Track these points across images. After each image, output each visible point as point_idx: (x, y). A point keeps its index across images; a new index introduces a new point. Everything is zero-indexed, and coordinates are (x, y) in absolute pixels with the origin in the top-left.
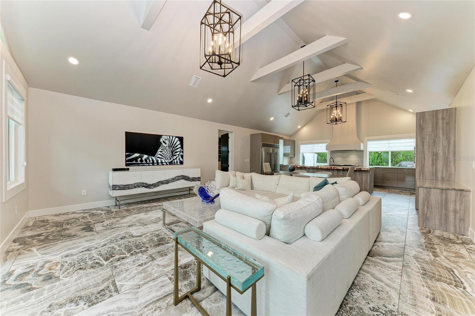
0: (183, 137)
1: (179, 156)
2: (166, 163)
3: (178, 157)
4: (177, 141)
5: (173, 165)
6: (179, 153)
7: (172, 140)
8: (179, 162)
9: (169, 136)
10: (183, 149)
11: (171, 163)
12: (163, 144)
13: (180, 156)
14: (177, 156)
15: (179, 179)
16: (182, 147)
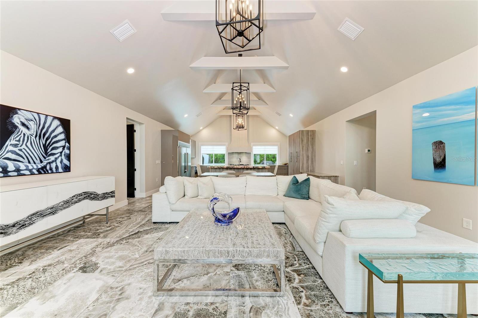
0: (69, 121)
1: (61, 155)
2: (30, 171)
3: (60, 158)
4: (57, 127)
5: (49, 173)
6: (60, 150)
7: (45, 123)
8: (62, 168)
9: (38, 113)
10: (69, 143)
11: (43, 171)
12: (22, 128)
13: (63, 156)
14: (56, 156)
15: (80, 201)
16: (68, 139)
